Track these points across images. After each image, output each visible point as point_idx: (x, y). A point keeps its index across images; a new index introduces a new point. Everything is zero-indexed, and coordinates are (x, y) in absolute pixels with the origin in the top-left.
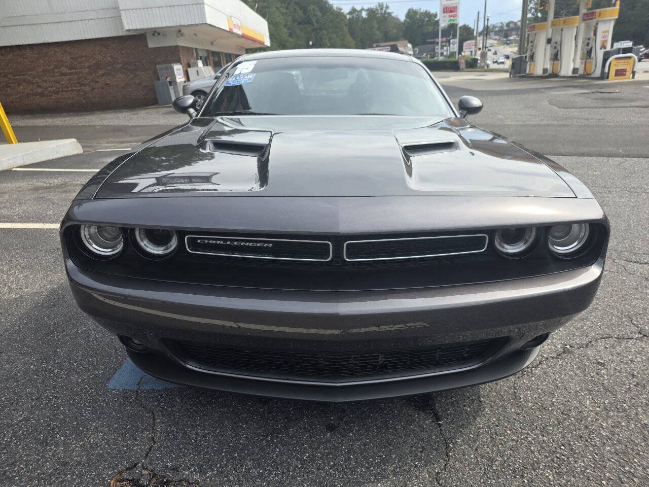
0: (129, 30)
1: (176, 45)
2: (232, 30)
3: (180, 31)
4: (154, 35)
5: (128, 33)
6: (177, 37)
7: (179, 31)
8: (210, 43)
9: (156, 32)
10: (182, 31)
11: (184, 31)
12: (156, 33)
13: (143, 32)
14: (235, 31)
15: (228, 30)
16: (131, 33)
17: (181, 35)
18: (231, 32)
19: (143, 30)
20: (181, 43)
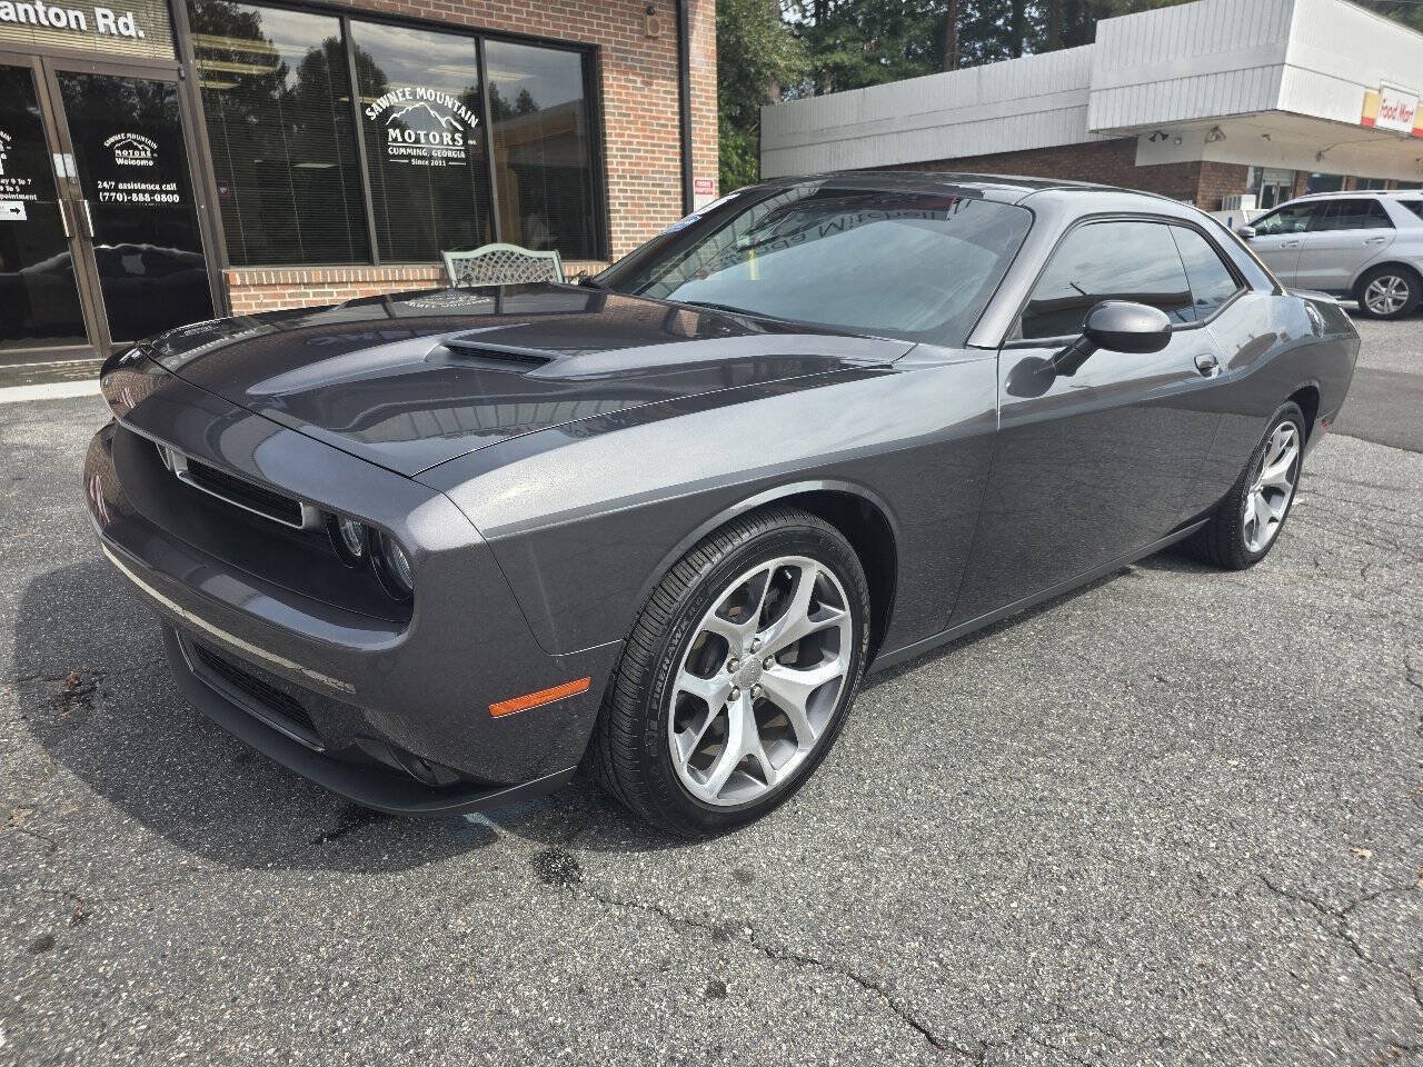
0: (1097, 132)
1: (1198, 159)
2: (1373, 121)
3: (1216, 129)
4: (1153, 139)
5: (1094, 138)
6: (1206, 141)
7: (1213, 130)
8: (1314, 154)
9: (1159, 133)
10: (1221, 128)
11: (1225, 129)
12: (1158, 135)
13: (1131, 135)
14: (1382, 122)
15: (1357, 121)
16: (1100, 138)
17: (1217, 137)
18: (1367, 125)
19: (1128, 129)
20: (1213, 155)
